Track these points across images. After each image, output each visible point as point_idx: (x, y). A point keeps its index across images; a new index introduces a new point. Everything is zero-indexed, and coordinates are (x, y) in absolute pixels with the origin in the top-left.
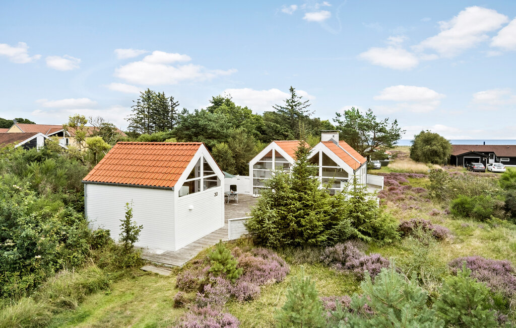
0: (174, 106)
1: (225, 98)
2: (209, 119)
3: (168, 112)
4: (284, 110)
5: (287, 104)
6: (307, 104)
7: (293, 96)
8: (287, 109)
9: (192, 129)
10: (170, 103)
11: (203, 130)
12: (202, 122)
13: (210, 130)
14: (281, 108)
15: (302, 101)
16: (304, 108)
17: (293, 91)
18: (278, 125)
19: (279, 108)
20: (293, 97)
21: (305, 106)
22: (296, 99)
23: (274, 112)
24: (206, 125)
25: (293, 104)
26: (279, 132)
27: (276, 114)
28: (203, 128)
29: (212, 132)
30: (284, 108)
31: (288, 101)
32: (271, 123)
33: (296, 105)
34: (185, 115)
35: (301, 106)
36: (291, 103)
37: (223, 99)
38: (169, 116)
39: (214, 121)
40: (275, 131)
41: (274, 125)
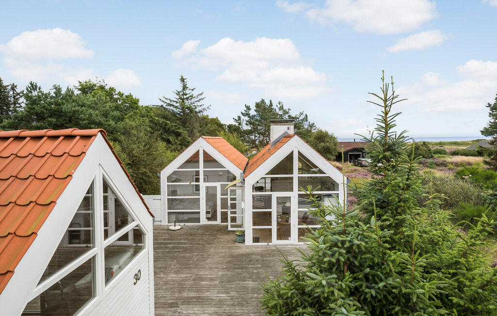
0: (18, 96)
1: (98, 85)
2: (80, 103)
3: (8, 105)
4: (174, 104)
5: (178, 97)
6: (200, 97)
7: (185, 87)
8: (177, 102)
9: (49, 119)
10: (11, 93)
11: (70, 121)
12: (67, 107)
13: (84, 120)
14: (171, 101)
15: (195, 94)
16: (198, 103)
17: (183, 81)
18: (168, 122)
19: (168, 102)
20: (184, 89)
21: (198, 99)
22: (187, 92)
23: (162, 106)
24: (74, 112)
25: (185, 97)
26: (169, 130)
27: (165, 108)
28: (70, 118)
29: (89, 123)
30: (174, 101)
31: (178, 93)
32: (160, 119)
33: (187, 99)
34: (35, 93)
35: (193, 100)
36: (183, 95)
37: (95, 85)
38: (10, 111)
39: (90, 107)
40: (165, 129)
41: (163, 122)
